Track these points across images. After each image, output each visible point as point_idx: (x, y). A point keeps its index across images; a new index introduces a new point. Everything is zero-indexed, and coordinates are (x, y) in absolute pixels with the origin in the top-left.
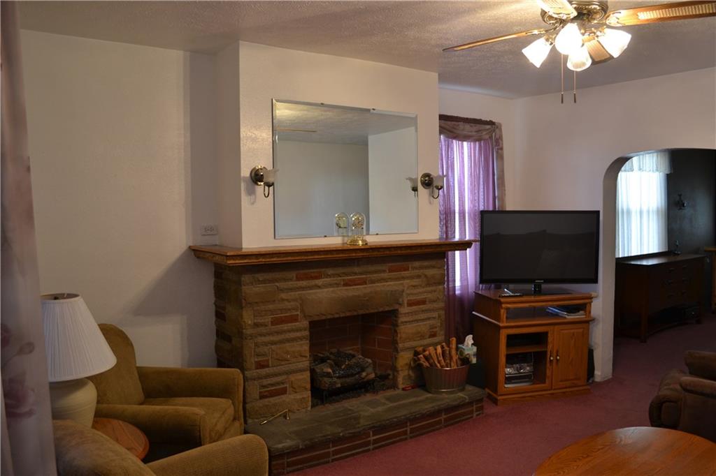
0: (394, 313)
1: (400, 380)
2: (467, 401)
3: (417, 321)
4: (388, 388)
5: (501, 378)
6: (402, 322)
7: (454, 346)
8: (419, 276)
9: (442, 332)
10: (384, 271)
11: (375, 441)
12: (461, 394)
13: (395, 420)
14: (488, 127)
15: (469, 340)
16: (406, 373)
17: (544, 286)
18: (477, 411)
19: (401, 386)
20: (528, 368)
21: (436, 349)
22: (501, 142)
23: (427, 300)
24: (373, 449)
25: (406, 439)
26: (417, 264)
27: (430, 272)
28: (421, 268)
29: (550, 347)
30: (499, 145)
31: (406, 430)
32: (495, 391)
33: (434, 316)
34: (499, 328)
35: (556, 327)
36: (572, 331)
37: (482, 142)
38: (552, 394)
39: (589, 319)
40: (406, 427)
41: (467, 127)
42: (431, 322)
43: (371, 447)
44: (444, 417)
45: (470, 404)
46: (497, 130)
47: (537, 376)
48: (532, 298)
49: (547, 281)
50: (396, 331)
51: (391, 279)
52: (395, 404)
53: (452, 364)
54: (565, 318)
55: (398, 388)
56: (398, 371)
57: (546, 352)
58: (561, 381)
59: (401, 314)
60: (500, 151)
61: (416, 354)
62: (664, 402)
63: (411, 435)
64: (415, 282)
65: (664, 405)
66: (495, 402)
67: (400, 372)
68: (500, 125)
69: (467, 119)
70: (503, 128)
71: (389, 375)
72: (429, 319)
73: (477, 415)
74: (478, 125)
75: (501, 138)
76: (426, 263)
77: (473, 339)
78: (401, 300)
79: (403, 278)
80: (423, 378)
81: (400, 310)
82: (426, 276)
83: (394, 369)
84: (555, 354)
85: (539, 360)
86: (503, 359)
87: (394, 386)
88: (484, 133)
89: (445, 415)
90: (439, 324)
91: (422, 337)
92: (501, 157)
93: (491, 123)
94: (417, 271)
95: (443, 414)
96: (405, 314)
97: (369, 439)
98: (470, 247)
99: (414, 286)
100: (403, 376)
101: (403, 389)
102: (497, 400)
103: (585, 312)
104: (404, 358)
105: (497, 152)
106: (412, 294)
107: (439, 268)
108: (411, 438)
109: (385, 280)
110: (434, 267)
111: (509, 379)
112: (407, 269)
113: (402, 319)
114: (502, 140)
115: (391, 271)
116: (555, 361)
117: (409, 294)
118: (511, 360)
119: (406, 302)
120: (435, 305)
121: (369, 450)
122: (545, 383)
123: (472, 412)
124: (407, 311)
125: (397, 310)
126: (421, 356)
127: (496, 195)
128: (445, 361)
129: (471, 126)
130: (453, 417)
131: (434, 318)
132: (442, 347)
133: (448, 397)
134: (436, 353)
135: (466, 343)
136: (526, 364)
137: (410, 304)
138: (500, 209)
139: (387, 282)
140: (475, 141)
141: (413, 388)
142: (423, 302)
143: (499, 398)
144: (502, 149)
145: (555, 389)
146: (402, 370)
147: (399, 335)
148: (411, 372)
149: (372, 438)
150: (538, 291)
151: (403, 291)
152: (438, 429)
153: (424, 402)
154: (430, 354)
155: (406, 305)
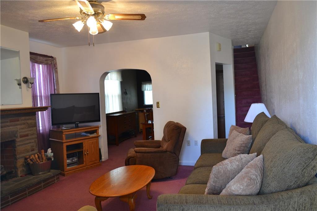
0: (14, 141)
1: (19, 172)
2: (52, 175)
3: (25, 144)
4: (14, 177)
5: (65, 165)
6: (18, 145)
7: (43, 153)
8: (24, 124)
9: (37, 148)
10: (7, 122)
11: (12, 200)
12: (49, 173)
13: (21, 188)
14: (50, 59)
15: (49, 150)
16: (21, 169)
17: (80, 125)
18: (56, 180)
19: (20, 175)
20: (76, 159)
21: (35, 156)
22: (56, 66)
23: (29, 134)
24: (11, 204)
25: (26, 197)
26: (23, 118)
27: (30, 121)
28: (25, 120)
29: (84, 148)
30: (55, 67)
31: (26, 193)
32: (63, 170)
33: (33, 141)
34: (63, 143)
35: (86, 140)
36: (93, 141)
37: (48, 65)
38: (87, 168)
39: (98, 136)
40: (26, 191)
41: (41, 58)
42: (32, 144)
43: (10, 203)
44: (43, 184)
45: (54, 177)
46: (54, 60)
47: (80, 161)
48: (75, 129)
49: (80, 122)
50: (15, 150)
51: (11, 126)
52: (18, 183)
53: (43, 161)
54: (89, 136)
55: (18, 177)
56: (17, 169)
57: (83, 151)
58: (90, 162)
59: (17, 142)
60: (56, 69)
61: (26, 159)
62: (130, 158)
63: (29, 194)
64: (22, 126)
65: (130, 159)
66: (64, 175)
67: (19, 169)
68: (56, 58)
69: (41, 54)
70: (57, 60)
71: (13, 171)
72: (30, 143)
73: (57, 181)
74: (46, 58)
75: (56, 63)
76: (27, 118)
77: (51, 150)
78: (16, 135)
79: (17, 125)
80: (30, 169)
81: (16, 139)
82: (27, 123)
83: (16, 168)
84: (86, 151)
85: (80, 155)
86: (65, 156)
87: (16, 176)
88: (49, 61)
89: (43, 183)
90: (35, 145)
91: (28, 151)
92: (56, 72)
93: (52, 57)
94: (23, 121)
95: (42, 183)
96: (19, 141)
97: (9, 200)
98: (47, 109)
99: (22, 128)
100: (20, 171)
101: (21, 176)
102: (64, 174)
103: (97, 133)
104: (20, 162)
105: (55, 70)
106: (21, 132)
107: (33, 120)
108: (29, 196)
109: (8, 126)
110: (31, 119)
111: (69, 165)
112: (18, 121)
113: (18, 144)
114: (57, 65)
115: (10, 122)
116: (86, 154)
117: (20, 132)
118: (68, 157)
119: (19, 136)
120: (33, 136)
121: (9, 205)
122: (83, 164)
123: (54, 180)
124: (20, 140)
125: (15, 140)
126: (29, 159)
127: (55, 88)
128: (40, 160)
129: (43, 58)
130: (47, 183)
131: (32, 142)
132: (38, 155)
133: (42, 175)
134: (35, 158)
135: (48, 152)
136: (75, 157)
137: (21, 137)
138: (57, 93)
139: (9, 127)
140: (45, 64)
141: (26, 175)
142: (27, 135)
143: (65, 173)
144: (57, 68)
145: (88, 166)
146: (19, 168)
147: (17, 152)
148: (24, 168)
149: (10, 199)
150: (77, 127)
151: (17, 131)
152: (40, 190)
153: (33, 179)
154: (33, 158)
155: (19, 137)
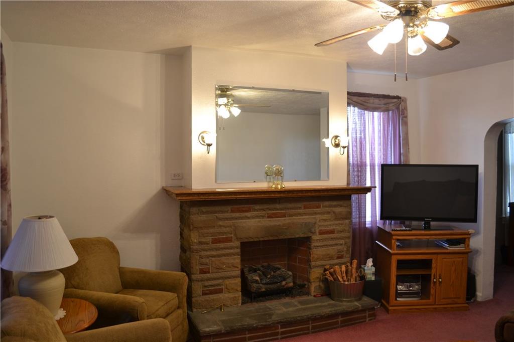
0: (308, 239)
1: (312, 289)
2: (360, 309)
3: (327, 246)
4: (304, 294)
5: (392, 293)
6: (315, 246)
7: (355, 265)
8: (328, 213)
9: (349, 255)
10: (300, 208)
11: (283, 333)
12: (356, 303)
13: (299, 318)
14: (395, 100)
15: (370, 262)
16: (317, 284)
17: (432, 223)
18: (369, 317)
19: (313, 294)
20: (417, 287)
21: (341, 268)
22: (406, 112)
23: (336, 231)
24: (281, 339)
25: (308, 333)
26: (327, 203)
27: (338, 210)
28: (330, 206)
29: (433, 272)
30: (404, 114)
31: (309, 327)
32: (388, 302)
33: (342, 243)
34: (390, 254)
35: (439, 256)
36: (454, 259)
37: (390, 112)
38: (435, 308)
39: (468, 251)
40: (309, 324)
41: (377, 101)
42: (339, 247)
43: (279, 337)
44: (340, 319)
45: (363, 311)
46: (402, 103)
47: (424, 293)
48: (423, 232)
49: (434, 220)
50: (310, 252)
51: (306, 214)
52: (303, 307)
53: (352, 280)
54: (447, 249)
55: (311, 295)
56: (311, 283)
57: (430, 275)
58: (444, 299)
59: (313, 240)
60: (404, 119)
61: (325, 270)
62: (508, 322)
63: (312, 331)
64: (325, 217)
65: (506, 325)
66: (387, 311)
67: (312, 283)
68: (406, 99)
69: (377, 95)
70: (408, 103)
71: (305, 285)
72: (337, 245)
73: (369, 320)
74: (386, 100)
75: (405, 108)
76: (335, 203)
77: (373, 262)
78: (313, 230)
79: (315, 214)
80: (329, 289)
81: (313, 237)
82: (334, 213)
83: (309, 281)
84: (438, 278)
85: (425, 280)
86: (393, 279)
87: (308, 294)
88: (391, 105)
89: (341, 318)
90: (345, 249)
91: (331, 258)
92: (406, 124)
93: (398, 98)
94: (327, 209)
95: (340, 317)
96: (317, 240)
97: (277, 331)
98: (370, 192)
99: (324, 220)
100: (314, 287)
101: (315, 296)
102: (388, 309)
103: (465, 245)
104: (315, 274)
105: (402, 120)
106: (322, 226)
107: (345, 207)
108: (313, 333)
109: (300, 214)
110: (341, 206)
111: (399, 294)
112: (319, 207)
113: (314, 244)
114: (407, 111)
115: (305, 208)
116: (438, 283)
117: (320, 226)
118: (401, 279)
119: (317, 231)
120: (343, 235)
121: (277, 339)
122: (429, 299)
123: (365, 317)
124: (318, 238)
125: (311, 237)
126: (328, 272)
127: (402, 152)
128: (347, 277)
129: (380, 100)
130: (349, 319)
131: (341, 244)
132: (347, 267)
133: (346, 305)
134: (341, 271)
135: (367, 265)
136: (415, 283)
137: (321, 233)
138: (405, 163)
139: (302, 216)
140: (384, 111)
141: (322, 296)
142: (332, 232)
143: (390, 308)
144: (406, 117)
145: (437, 305)
146: (314, 282)
147: (312, 256)
148: (321, 284)
149: (280, 330)
150: (428, 227)
151: (315, 223)
152: (335, 328)
153: (326, 306)
154: (334, 271)
155: (318, 234)
